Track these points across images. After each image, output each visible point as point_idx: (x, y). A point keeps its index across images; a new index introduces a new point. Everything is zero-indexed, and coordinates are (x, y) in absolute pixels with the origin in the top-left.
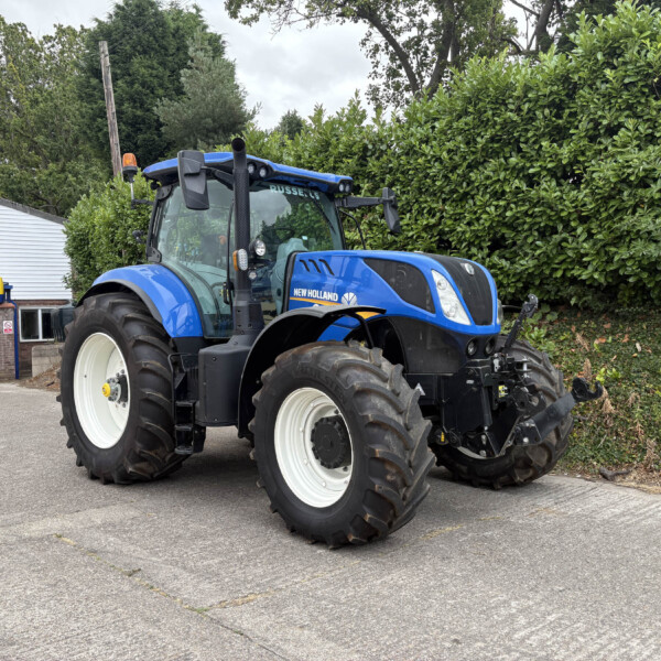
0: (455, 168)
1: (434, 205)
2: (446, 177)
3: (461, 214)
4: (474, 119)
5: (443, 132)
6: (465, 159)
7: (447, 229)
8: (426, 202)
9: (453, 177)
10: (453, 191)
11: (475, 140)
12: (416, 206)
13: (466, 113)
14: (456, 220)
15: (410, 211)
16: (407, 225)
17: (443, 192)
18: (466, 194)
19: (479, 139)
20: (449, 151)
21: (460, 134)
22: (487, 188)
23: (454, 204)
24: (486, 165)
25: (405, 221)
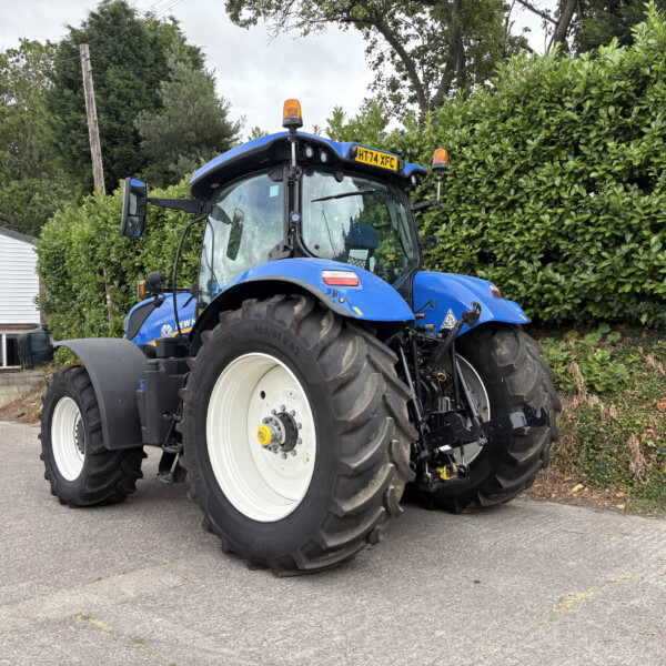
0: (500, 174)
1: (476, 215)
2: (490, 183)
3: (508, 223)
4: (524, 119)
5: (485, 134)
6: (513, 163)
7: (491, 241)
8: (466, 211)
9: (500, 183)
10: (498, 199)
11: (524, 143)
12: (454, 216)
13: (513, 113)
14: (501, 230)
15: (447, 221)
16: (443, 237)
17: (487, 200)
18: (514, 202)
19: (529, 141)
20: (495, 155)
21: (506, 137)
22: (539, 195)
23: (500, 213)
24: (537, 169)
25: (441, 232)
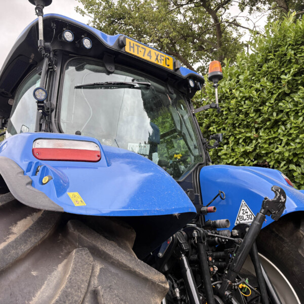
0: (263, 103)
1: (249, 135)
2: (257, 111)
3: (276, 137)
4: (276, 62)
5: (247, 80)
6: (272, 94)
7: (263, 152)
8: (241, 133)
9: (265, 109)
10: (264, 121)
11: (279, 78)
12: (232, 139)
13: (266, 60)
14: (270, 144)
15: (227, 143)
16: (225, 154)
17: (256, 123)
18: (276, 122)
19: (283, 77)
20: (257, 90)
21: (264, 77)
22: (297, 113)
23: (267, 131)
24: (292, 95)
25: (223, 152)
